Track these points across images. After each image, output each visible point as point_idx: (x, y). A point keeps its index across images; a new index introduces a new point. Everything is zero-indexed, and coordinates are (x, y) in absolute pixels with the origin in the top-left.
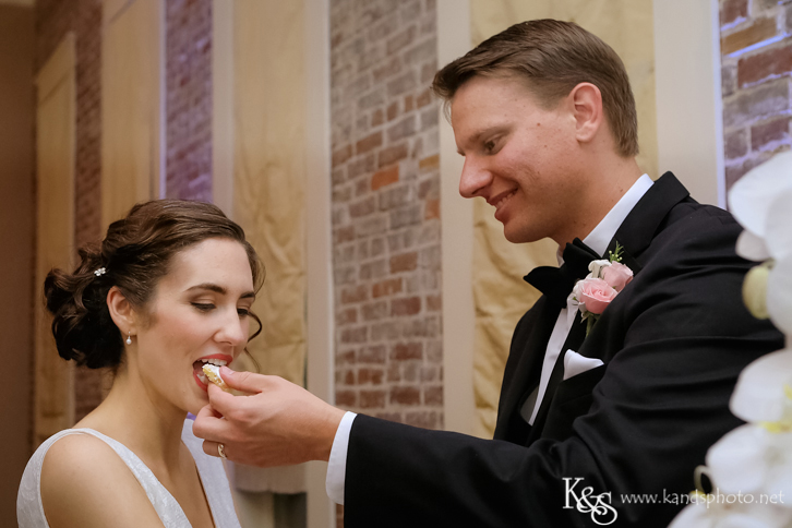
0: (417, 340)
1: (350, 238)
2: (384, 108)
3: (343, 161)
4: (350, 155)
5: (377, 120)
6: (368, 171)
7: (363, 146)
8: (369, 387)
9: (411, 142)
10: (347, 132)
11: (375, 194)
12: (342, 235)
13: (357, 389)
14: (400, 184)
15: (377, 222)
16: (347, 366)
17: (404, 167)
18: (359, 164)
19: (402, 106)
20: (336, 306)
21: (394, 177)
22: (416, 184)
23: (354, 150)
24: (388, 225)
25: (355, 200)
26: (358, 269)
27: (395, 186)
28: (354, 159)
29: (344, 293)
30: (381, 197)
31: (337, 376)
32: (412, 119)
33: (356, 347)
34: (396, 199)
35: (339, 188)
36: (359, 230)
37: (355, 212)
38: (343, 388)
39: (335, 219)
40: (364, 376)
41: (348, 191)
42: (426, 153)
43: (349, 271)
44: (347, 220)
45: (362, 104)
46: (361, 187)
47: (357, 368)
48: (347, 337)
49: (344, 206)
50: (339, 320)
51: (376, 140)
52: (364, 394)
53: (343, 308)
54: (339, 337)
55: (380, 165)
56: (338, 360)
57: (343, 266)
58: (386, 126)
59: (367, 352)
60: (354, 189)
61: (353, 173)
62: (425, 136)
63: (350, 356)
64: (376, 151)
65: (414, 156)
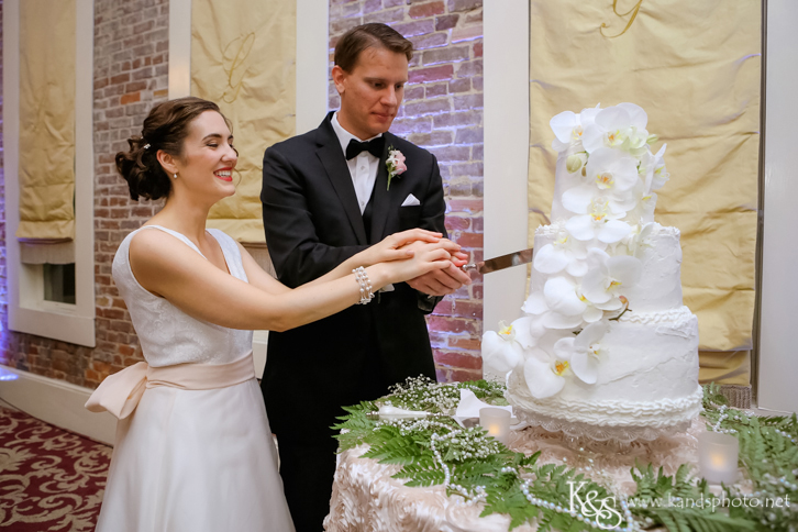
1: (106, 129)
2: (131, 62)
3: (102, 87)
4: (107, 84)
5: (126, 67)
6: (118, 94)
7: (114, 80)
8: (118, 207)
9: (149, 82)
10: (105, 71)
11: (124, 106)
12: (99, 127)
13: (109, 208)
14: (141, 102)
15: (124, 121)
16: (103, 196)
17: (143, 94)
18: (112, 89)
19: (143, 62)
20: (95, 164)
21: (137, 98)
23: (110, 81)
24: (132, 123)
25: (109, 108)
26: (111, 145)
27: (137, 103)
28: (109, 86)
29: (101, 157)
30: (127, 108)
31: (96, 202)
32: (150, 69)
33: (109, 186)
34: (138, 110)
35: (97, 101)
36: (111, 124)
37: (109, 115)
38: (99, 207)
39: (96, 117)
40: (114, 202)
41: (105, 103)
42: (159, 88)
43: (105, 146)
44: (103, 119)
45: (116, 57)
46: (114, 102)
47: (109, 197)
48: (102, 181)
49: (102, 111)
50: (97, 171)
51: (126, 78)
52: (113, 211)
53: (100, 165)
54: (97, 181)
55: (127, 91)
56: (96, 193)
57: (101, 143)
58: (132, 71)
59: (117, 189)
60: (109, 102)
61: (109, 93)
62: (158, 79)
63: (105, 191)
64: (125, 84)
65: (150, 89)
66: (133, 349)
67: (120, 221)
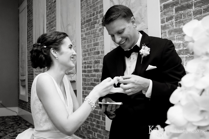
0: (99, 59)
1: (85, 40)
2: (92, 14)
3: (84, 24)
4: (85, 23)
5: (91, 16)
6: (89, 26)
7: (87, 21)
8: (89, 69)
9: (98, 20)
10: (84, 18)
11: (90, 31)
12: (83, 39)
13: (86, 69)
14: (95, 29)
15: (90, 36)
16: (84, 65)
17: (96, 25)
18: (87, 25)
19: (96, 13)
20: (82, 53)
21: (94, 27)
22: (99, 29)
23: (86, 22)
24: (93, 37)
25: (86, 32)
26: (87, 46)
27: (94, 29)
28: (86, 24)
29: (84, 50)
30: (91, 31)
31: (82, 67)
32: (98, 16)
33: (86, 61)
34: (94, 32)
35: (82, 30)
36: (87, 38)
37: (86, 34)
38: (84, 69)
39: (82, 36)
40: (88, 67)
41: (85, 30)
43: (85, 46)
44: (84, 36)
45: (87, 13)
46: (87, 29)
47: (86, 65)
48: (84, 59)
49: (84, 33)
50: (83, 56)
51: (90, 20)
52: (88, 70)
53: (83, 53)
54: (83, 59)
55: (91, 25)
56: (82, 64)
57: (84, 45)
58: (92, 17)
59: (89, 62)
60: (86, 30)
61: (86, 27)
63: (85, 63)
64: (90, 22)
65: (98, 23)
66: (94, 124)
67: (90, 74)
